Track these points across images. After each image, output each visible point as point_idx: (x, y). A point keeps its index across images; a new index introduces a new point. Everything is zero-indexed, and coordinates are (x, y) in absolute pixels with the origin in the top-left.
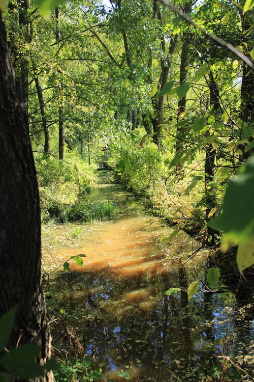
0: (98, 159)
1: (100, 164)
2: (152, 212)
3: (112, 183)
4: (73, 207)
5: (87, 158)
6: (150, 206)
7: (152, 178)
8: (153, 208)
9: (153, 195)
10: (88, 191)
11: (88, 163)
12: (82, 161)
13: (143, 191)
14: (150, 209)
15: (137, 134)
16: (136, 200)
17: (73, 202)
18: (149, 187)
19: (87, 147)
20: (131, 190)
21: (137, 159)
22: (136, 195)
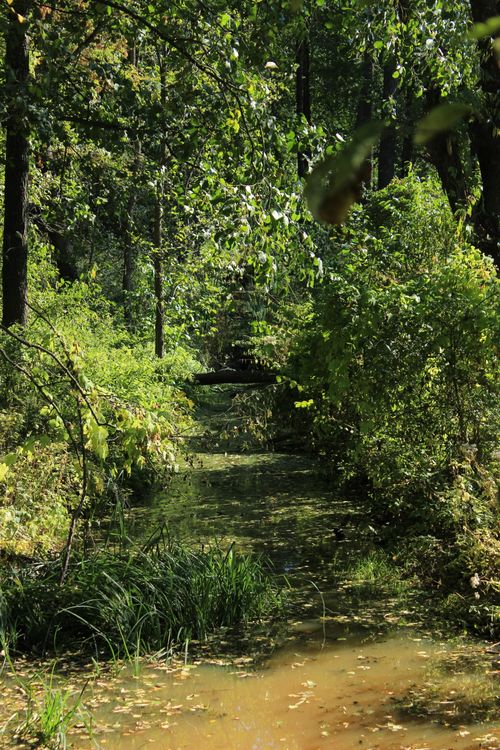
0: (205, 328)
1: (213, 351)
2: (465, 615)
3: (257, 448)
4: (52, 574)
5: (149, 322)
6: (456, 579)
7: (469, 431)
8: (468, 590)
9: (472, 522)
10: (143, 486)
11: (151, 346)
12: (124, 336)
13: (418, 495)
14: (454, 597)
15: (401, 206)
16: (385, 543)
17: (49, 542)
18: (447, 476)
19: (147, 268)
20: (359, 488)
21: (390, 332)
22: (382, 515)
